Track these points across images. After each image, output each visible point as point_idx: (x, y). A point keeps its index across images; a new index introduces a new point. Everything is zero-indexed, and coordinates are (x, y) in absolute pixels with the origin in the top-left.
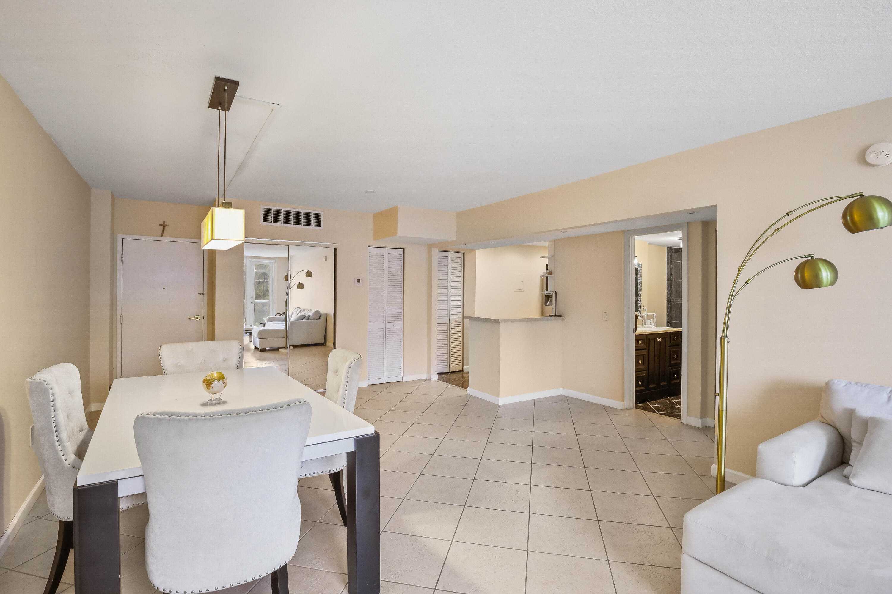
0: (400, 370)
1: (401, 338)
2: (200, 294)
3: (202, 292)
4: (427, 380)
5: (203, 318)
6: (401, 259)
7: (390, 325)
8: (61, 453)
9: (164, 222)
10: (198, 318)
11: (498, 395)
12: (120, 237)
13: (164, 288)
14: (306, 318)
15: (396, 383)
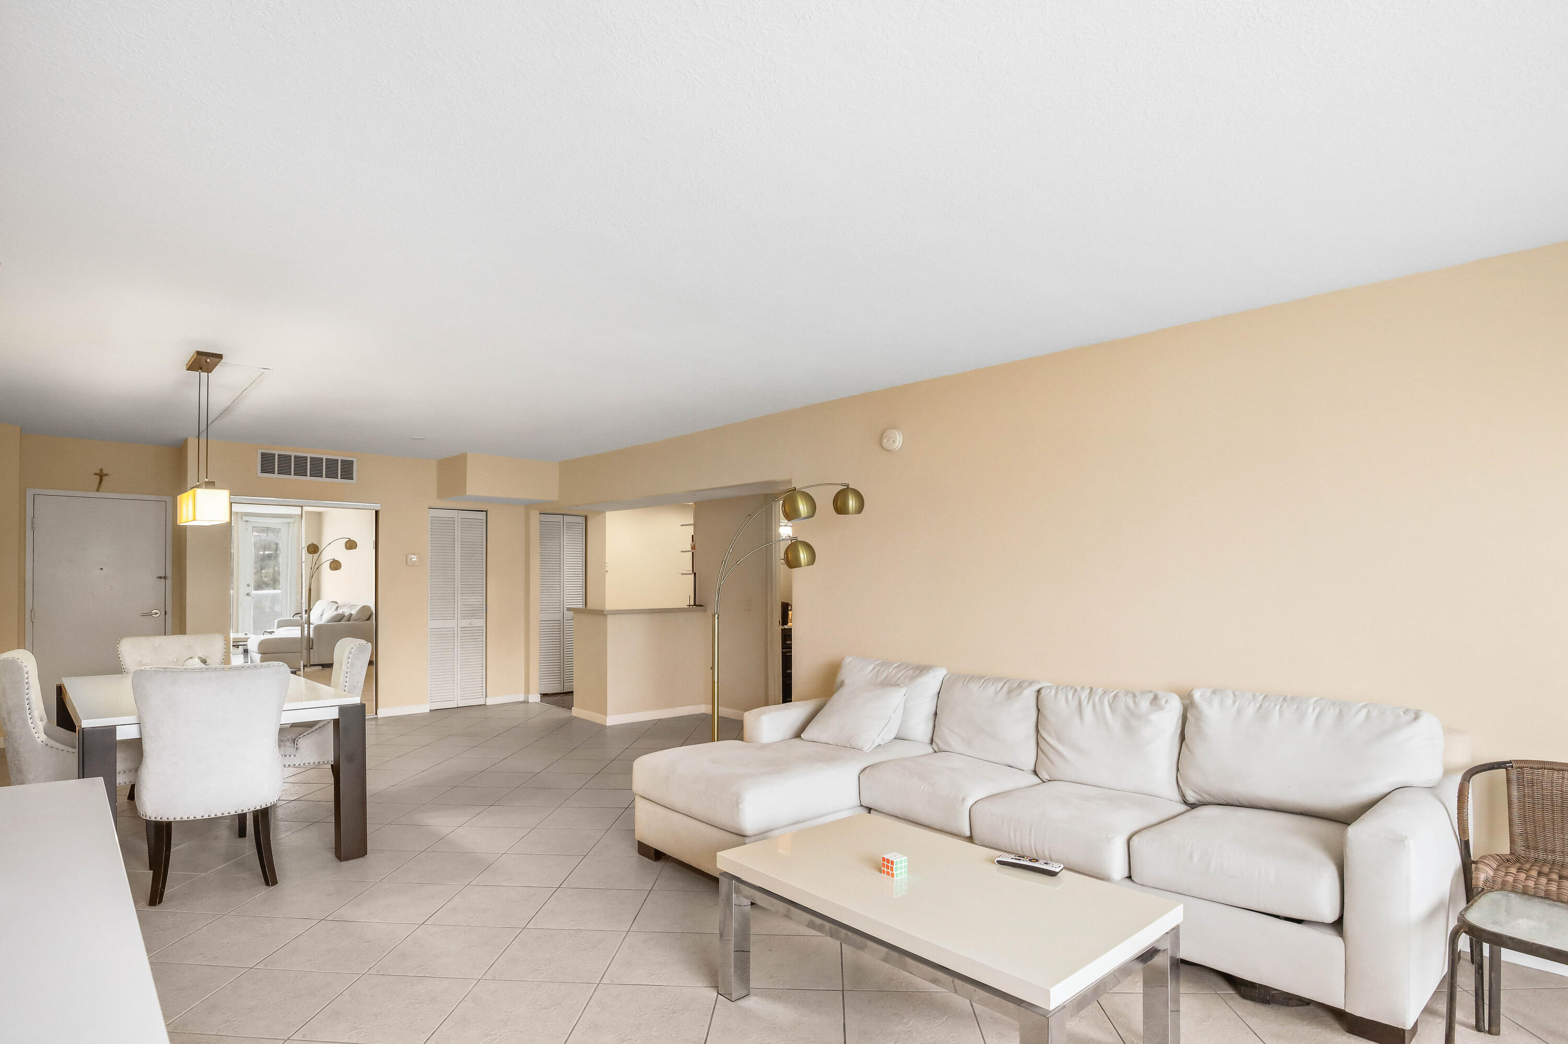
0: (482, 688)
1: (483, 641)
2: (160, 578)
3: (163, 575)
4: (524, 702)
5: (165, 614)
6: (481, 527)
7: (465, 623)
8: (34, 731)
9: (101, 470)
10: (156, 614)
11: (606, 714)
12: (30, 493)
13: (101, 569)
14: (345, 619)
15: (473, 707)
